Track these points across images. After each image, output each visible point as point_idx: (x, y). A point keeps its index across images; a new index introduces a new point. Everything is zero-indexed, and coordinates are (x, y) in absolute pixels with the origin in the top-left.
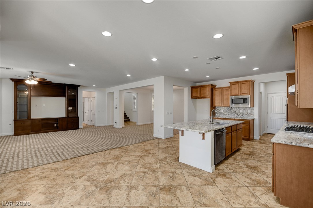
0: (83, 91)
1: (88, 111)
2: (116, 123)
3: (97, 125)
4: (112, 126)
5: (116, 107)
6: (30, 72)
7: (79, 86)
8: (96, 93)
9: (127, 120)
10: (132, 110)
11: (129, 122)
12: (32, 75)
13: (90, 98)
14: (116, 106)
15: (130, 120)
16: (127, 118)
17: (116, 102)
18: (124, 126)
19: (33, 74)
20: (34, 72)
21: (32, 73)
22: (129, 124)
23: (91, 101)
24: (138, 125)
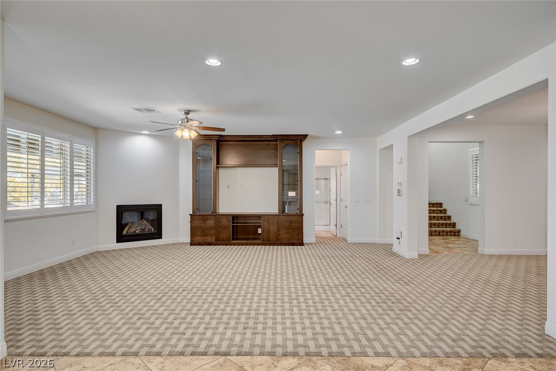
0: (316, 151)
1: (335, 199)
2: (399, 239)
3: (350, 240)
4: (387, 249)
5: (399, 191)
6: (183, 112)
7: (305, 136)
8: (348, 152)
9: (451, 232)
10: (467, 200)
11: (453, 238)
12: (187, 118)
13: (339, 167)
14: (399, 188)
15: (459, 231)
16: (450, 224)
17: (399, 173)
18: (426, 251)
19: (188, 116)
20: (190, 111)
21: (187, 113)
22: (450, 246)
23: (341, 174)
24: (483, 255)
